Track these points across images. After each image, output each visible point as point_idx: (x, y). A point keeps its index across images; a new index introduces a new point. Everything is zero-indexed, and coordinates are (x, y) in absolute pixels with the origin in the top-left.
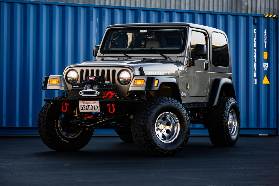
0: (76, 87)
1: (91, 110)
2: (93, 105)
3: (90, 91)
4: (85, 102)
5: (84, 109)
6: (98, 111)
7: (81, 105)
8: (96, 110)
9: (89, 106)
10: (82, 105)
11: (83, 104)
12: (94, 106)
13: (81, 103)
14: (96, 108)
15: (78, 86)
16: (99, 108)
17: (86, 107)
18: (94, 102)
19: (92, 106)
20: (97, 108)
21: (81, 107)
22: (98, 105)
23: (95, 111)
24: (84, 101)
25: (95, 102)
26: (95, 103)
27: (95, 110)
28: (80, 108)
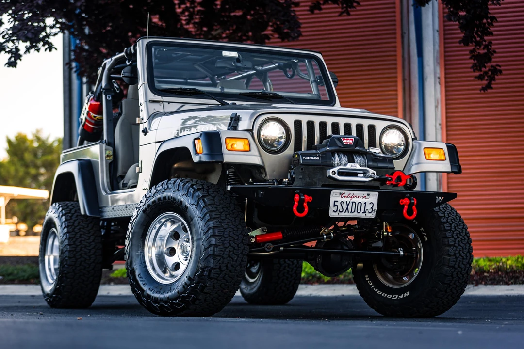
0: (312, 158)
1: (356, 213)
2: (363, 200)
3: (355, 168)
4: (347, 193)
5: (341, 211)
6: (371, 214)
7: (335, 201)
8: (367, 212)
9: (354, 204)
10: (337, 201)
11: (340, 199)
12: (365, 203)
13: (335, 196)
14: (368, 207)
15: (317, 156)
16: (375, 208)
17: (345, 206)
18: (366, 193)
19: (360, 204)
20: (372, 208)
21: (335, 205)
23: (364, 214)
24: (343, 192)
25: (368, 195)
26: (367, 197)
27: (365, 212)
28: (332, 208)
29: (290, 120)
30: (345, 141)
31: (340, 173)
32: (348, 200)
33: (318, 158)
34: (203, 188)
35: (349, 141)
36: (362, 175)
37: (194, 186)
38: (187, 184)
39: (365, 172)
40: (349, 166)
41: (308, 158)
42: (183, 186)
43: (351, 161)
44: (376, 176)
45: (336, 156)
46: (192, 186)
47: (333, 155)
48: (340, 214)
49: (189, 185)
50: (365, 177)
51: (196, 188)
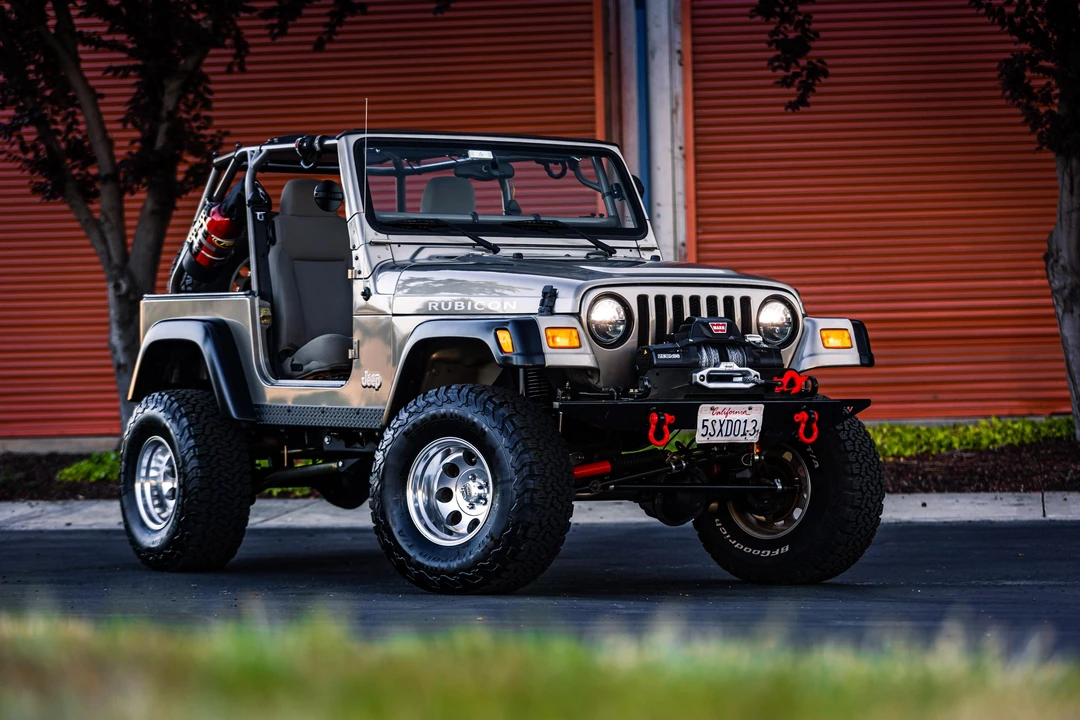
1: (732, 435)
2: (742, 417)
4: (721, 407)
11: (711, 417)
12: (746, 421)
13: (705, 413)
14: (750, 427)
15: (676, 353)
16: (759, 427)
17: (717, 427)
21: (704, 426)
22: (759, 417)
24: (715, 406)
25: (750, 409)
29: (631, 295)
30: (715, 328)
31: (711, 378)
32: (722, 417)
33: (678, 356)
34: (506, 402)
35: (720, 328)
36: (741, 379)
37: (494, 399)
38: (482, 396)
39: (744, 374)
40: (723, 366)
41: (665, 356)
42: (476, 398)
43: (724, 358)
44: (760, 381)
45: (704, 351)
46: (490, 399)
47: (699, 350)
48: (711, 438)
49: (486, 397)
50: (744, 382)
51: (497, 402)
